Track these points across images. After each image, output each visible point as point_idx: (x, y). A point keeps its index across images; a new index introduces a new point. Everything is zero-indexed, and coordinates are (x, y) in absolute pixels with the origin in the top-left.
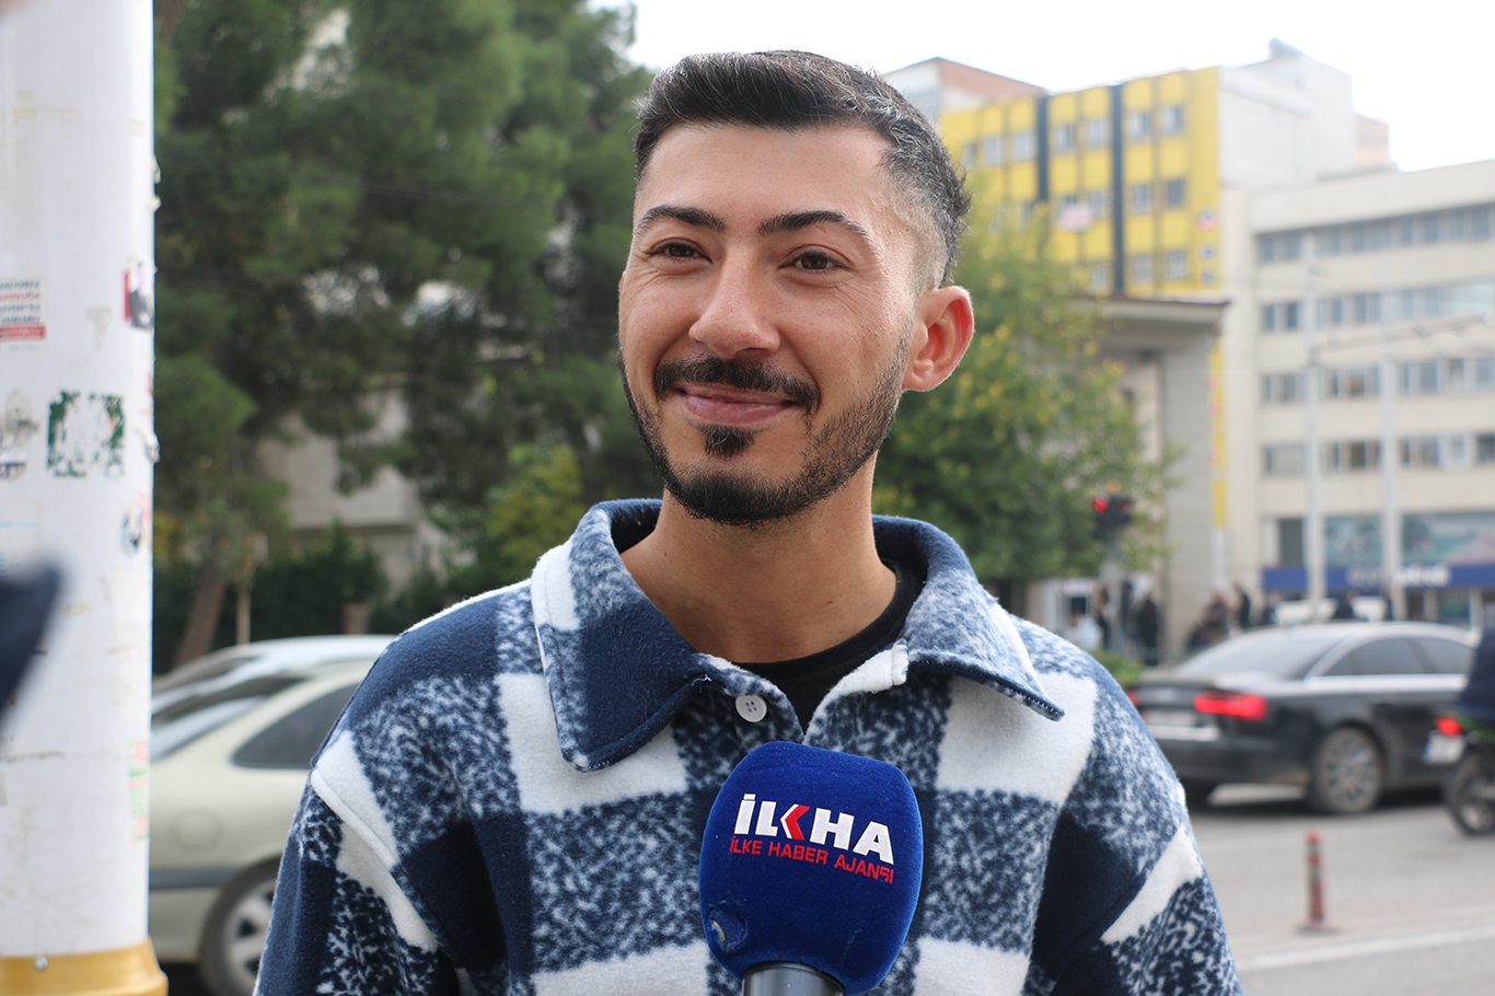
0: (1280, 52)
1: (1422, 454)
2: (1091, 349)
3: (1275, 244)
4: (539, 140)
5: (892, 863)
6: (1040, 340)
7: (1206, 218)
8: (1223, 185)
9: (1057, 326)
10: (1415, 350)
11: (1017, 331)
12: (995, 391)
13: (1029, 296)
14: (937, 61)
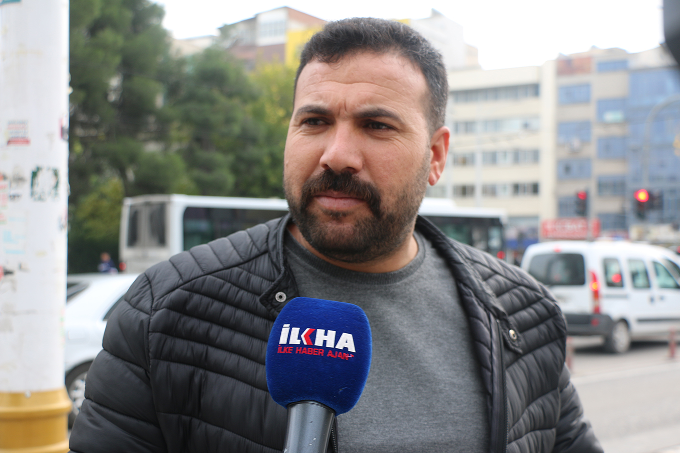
0: (435, 14)
1: (491, 191)
4: (108, 36)
5: (354, 351)
10: (490, 146)
14: (286, 8)
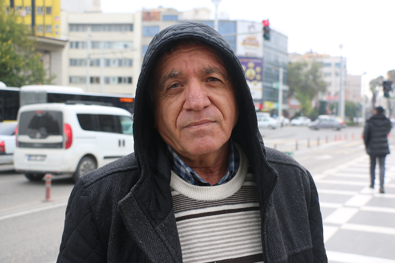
2: (33, 49)
3: (74, 27)
6: (20, 45)
7: (56, 18)
8: (61, 10)
9: (25, 42)
11: (13, 42)
12: (8, 57)
13: (16, 33)
